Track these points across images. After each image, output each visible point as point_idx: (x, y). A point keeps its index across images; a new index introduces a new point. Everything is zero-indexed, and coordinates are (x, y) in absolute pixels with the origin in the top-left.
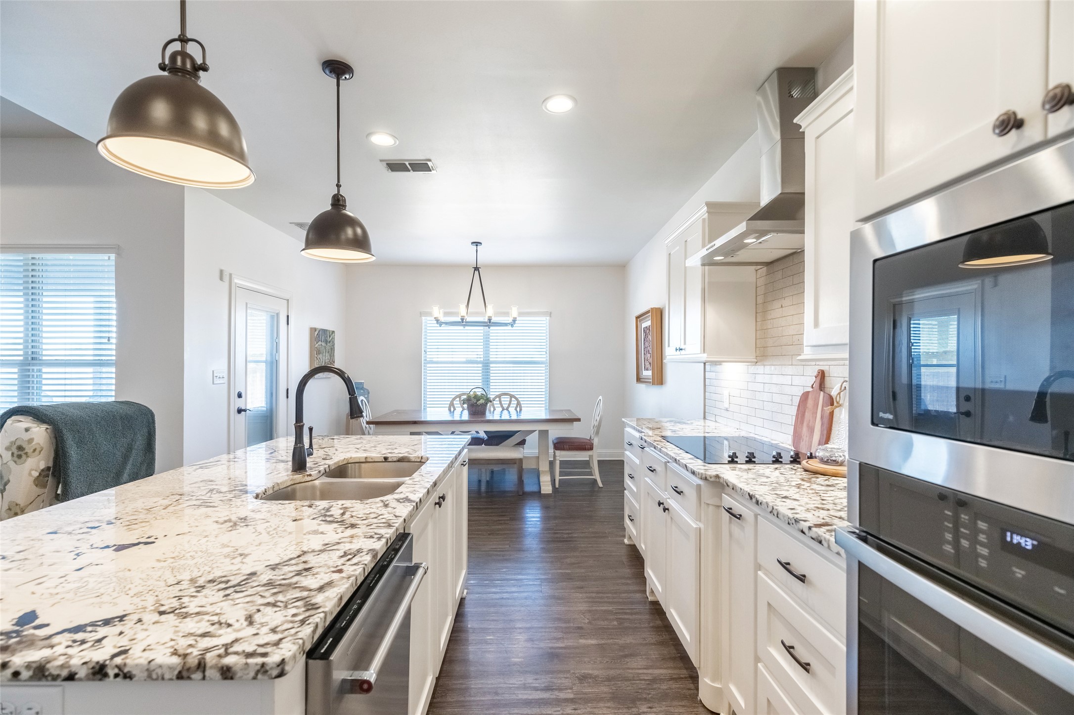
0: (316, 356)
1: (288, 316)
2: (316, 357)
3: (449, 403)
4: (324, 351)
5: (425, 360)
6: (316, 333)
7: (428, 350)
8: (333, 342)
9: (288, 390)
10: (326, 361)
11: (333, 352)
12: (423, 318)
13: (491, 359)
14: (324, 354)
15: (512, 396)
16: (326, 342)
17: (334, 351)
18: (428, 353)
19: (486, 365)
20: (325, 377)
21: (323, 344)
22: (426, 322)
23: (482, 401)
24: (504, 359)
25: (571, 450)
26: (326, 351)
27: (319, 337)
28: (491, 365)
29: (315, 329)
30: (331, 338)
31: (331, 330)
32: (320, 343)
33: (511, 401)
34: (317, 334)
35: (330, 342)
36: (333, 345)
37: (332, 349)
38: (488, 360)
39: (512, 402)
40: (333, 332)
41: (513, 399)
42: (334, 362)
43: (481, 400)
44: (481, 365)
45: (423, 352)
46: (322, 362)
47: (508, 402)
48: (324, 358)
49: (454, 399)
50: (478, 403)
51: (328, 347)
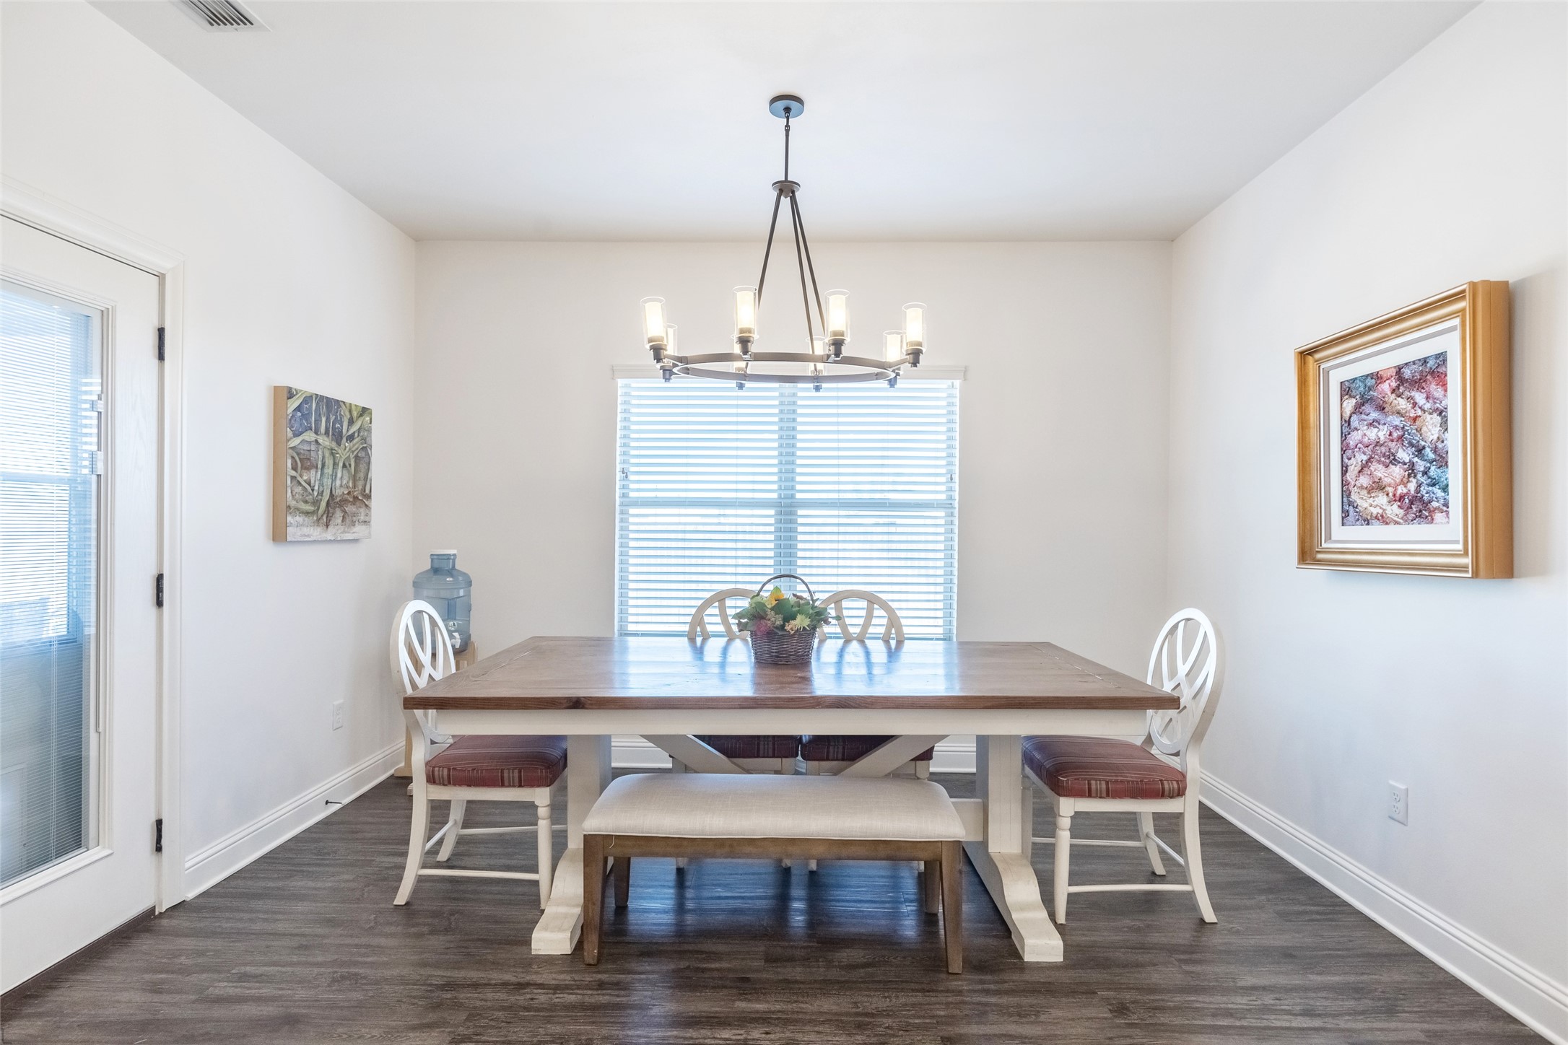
0: (293, 473)
1: (161, 332)
2: (293, 478)
3: (689, 619)
4: (329, 462)
5: (624, 496)
6: (294, 404)
7: (633, 469)
8: (364, 440)
9: (160, 579)
10: (338, 492)
11: (362, 467)
12: (620, 382)
13: (798, 496)
14: (329, 470)
15: (872, 600)
16: (338, 437)
17: (369, 464)
18: (632, 477)
19: (787, 509)
20: (330, 537)
21: (325, 441)
22: (626, 394)
23: (801, 622)
24: (835, 496)
25: (1114, 797)
26: (335, 464)
27: (306, 416)
28: (800, 512)
29: (290, 394)
30: (354, 428)
31: (354, 403)
32: (309, 436)
33: (869, 616)
34: (298, 409)
35: (351, 438)
36: (366, 449)
37: (362, 460)
38: (793, 496)
39: (874, 621)
40: (364, 411)
41: (878, 612)
42: (369, 497)
43: (799, 617)
44: (772, 512)
45: (619, 475)
46: (321, 493)
47: (861, 621)
48: (328, 482)
49: (701, 609)
50: (788, 628)
51: (346, 451)
